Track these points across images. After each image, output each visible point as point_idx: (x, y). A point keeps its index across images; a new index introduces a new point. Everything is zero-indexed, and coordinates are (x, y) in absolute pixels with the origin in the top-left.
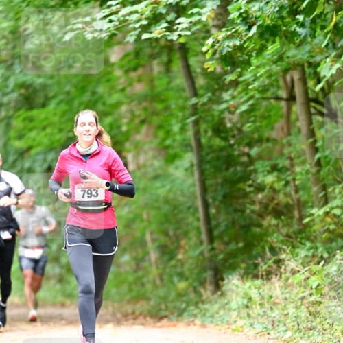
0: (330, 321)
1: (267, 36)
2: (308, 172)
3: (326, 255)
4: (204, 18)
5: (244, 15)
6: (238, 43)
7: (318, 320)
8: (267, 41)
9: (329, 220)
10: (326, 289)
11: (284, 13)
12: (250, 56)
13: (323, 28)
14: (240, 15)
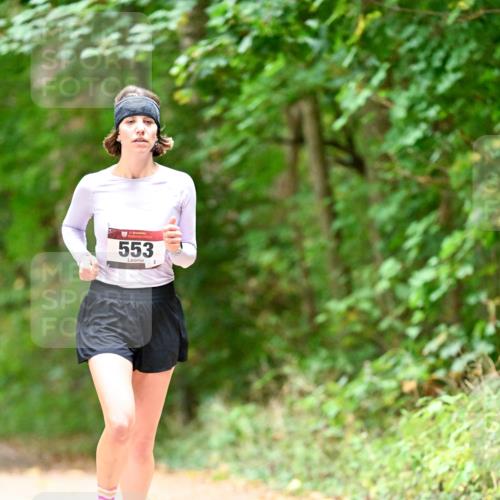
0: (354, 464)
1: (265, 51)
2: (323, 248)
3: (349, 369)
4: (173, 26)
5: (232, 22)
6: (222, 62)
7: (337, 464)
8: (265, 58)
9: (353, 317)
10: (350, 418)
11: (291, 18)
12: (240, 80)
13: (345, 38)
14: (227, 22)
